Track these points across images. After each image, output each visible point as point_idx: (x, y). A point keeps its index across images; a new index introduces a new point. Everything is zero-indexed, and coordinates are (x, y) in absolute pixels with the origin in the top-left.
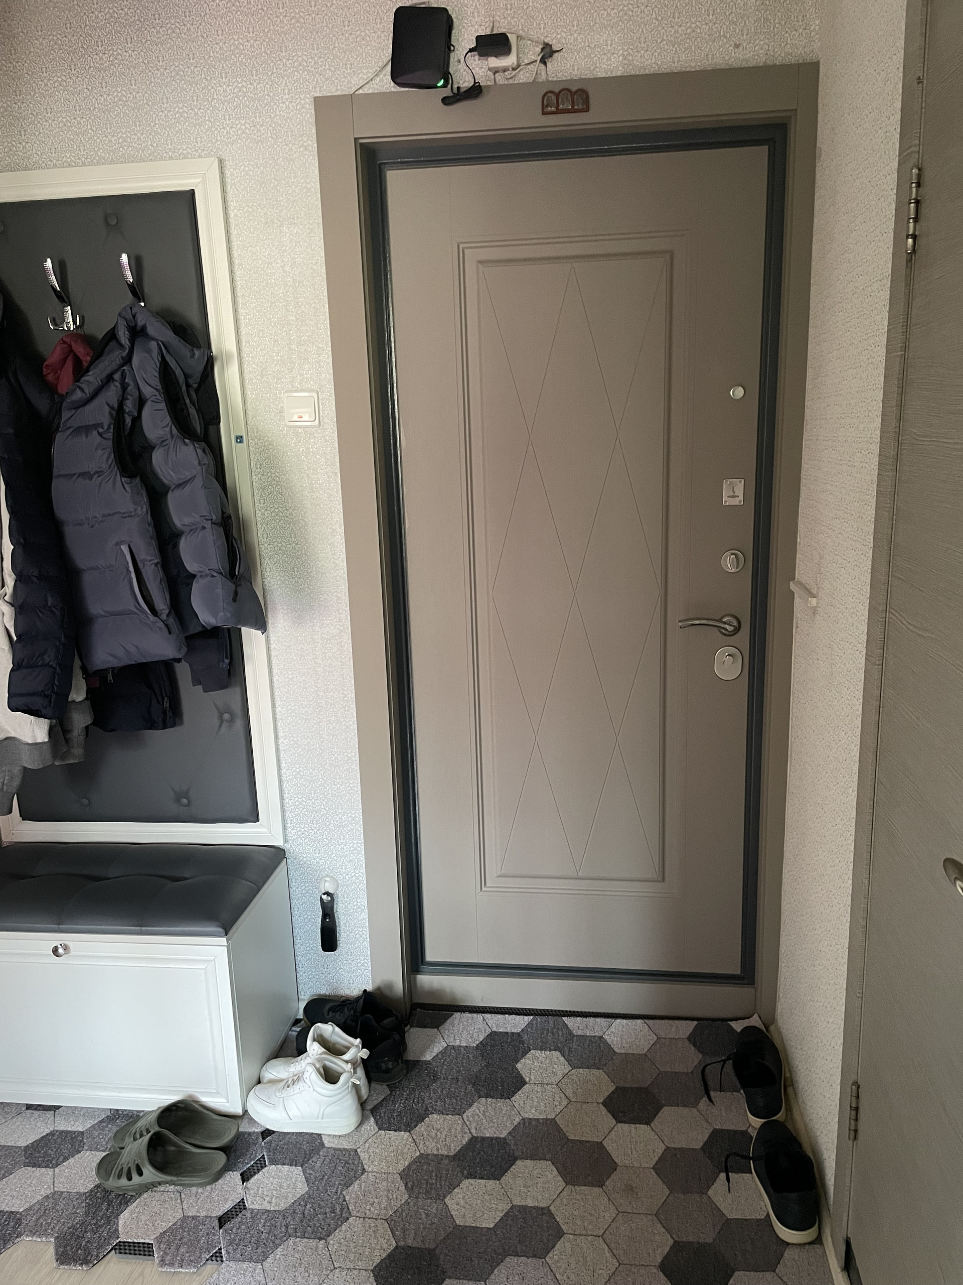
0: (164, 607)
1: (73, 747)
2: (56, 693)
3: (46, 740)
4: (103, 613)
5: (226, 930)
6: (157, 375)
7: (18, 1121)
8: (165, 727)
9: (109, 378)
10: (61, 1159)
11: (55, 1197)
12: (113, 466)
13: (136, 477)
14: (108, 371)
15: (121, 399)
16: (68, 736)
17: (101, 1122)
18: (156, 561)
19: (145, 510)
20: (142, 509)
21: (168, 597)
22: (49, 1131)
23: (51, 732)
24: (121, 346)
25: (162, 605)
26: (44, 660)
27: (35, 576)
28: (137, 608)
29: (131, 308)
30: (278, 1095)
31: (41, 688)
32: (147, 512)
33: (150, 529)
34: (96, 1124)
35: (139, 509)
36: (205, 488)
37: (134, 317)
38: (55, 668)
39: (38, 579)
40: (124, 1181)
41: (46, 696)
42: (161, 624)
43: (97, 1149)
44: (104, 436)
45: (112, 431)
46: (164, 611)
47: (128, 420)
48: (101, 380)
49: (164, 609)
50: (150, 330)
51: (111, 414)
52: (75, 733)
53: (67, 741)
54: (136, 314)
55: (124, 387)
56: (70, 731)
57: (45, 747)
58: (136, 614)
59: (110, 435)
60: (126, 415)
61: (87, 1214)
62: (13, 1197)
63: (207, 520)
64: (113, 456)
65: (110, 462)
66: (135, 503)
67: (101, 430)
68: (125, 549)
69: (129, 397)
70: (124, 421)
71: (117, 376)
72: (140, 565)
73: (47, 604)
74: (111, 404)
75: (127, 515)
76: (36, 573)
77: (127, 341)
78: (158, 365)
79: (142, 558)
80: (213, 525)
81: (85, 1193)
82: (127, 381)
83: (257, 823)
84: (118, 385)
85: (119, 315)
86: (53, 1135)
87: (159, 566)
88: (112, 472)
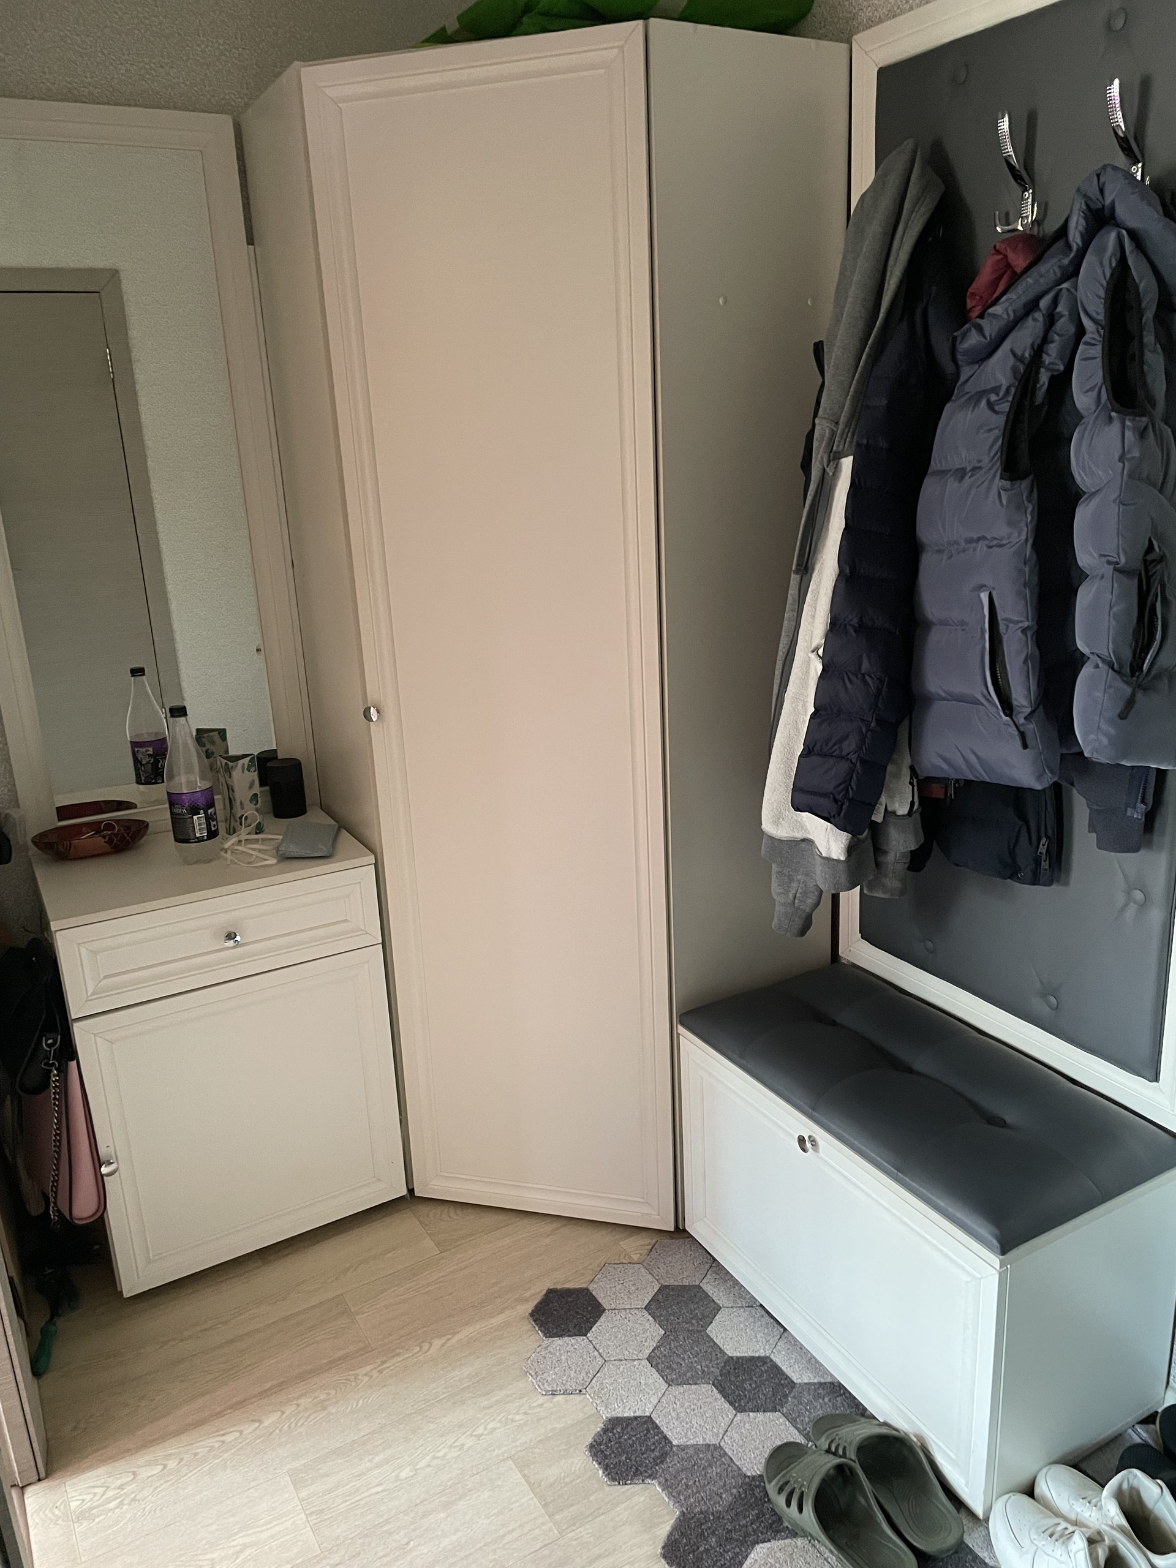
0: (1025, 703)
1: (886, 876)
2: (851, 800)
3: (842, 858)
4: (942, 694)
5: (1006, 1245)
6: (1102, 293)
7: (744, 1314)
8: (1035, 881)
9: (1032, 306)
10: (750, 1405)
11: (715, 1451)
12: (996, 458)
13: (1025, 478)
14: (1031, 295)
15: (1038, 341)
16: (880, 859)
17: (820, 1384)
18: (1026, 624)
19: (1023, 537)
20: (1020, 534)
21: (1033, 687)
22: (763, 1355)
23: (850, 850)
24: (1069, 246)
25: (1022, 696)
26: (841, 750)
27: (853, 626)
28: (985, 696)
29: (1098, 176)
30: (1034, 1536)
31: (830, 787)
32: (1027, 540)
33: (1027, 569)
34: (814, 1384)
35: (1016, 534)
36: (1122, 503)
37: (1102, 191)
38: (855, 765)
39: (855, 631)
40: (781, 1500)
41: (836, 801)
42: (1013, 730)
43: (793, 1422)
44: (996, 408)
45: (1010, 399)
46: (1024, 710)
47: (1044, 378)
48: (1014, 312)
49: (1024, 707)
50: (1121, 212)
51: (1014, 370)
52: (890, 858)
53: (878, 865)
54: (1104, 184)
55: (1051, 319)
56: (885, 853)
57: (841, 867)
58: (983, 705)
59: (1005, 407)
60: (1043, 370)
61: (731, 1508)
62: (678, 1418)
63: (1109, 563)
64: (1000, 442)
65: (992, 454)
66: (1011, 523)
67: (993, 398)
68: (984, 597)
69: (1056, 338)
70: (1037, 380)
71: (1044, 303)
72: (1002, 628)
73: (860, 668)
74: (1019, 353)
75: (995, 542)
76: (855, 621)
77: (1078, 235)
78: (1108, 275)
79: (1005, 616)
80: (1116, 573)
81: (745, 1476)
82: (1059, 309)
83: (1155, 1084)
84: (1041, 319)
85: (1078, 190)
86: (764, 1363)
87: (1029, 634)
88: (992, 467)
